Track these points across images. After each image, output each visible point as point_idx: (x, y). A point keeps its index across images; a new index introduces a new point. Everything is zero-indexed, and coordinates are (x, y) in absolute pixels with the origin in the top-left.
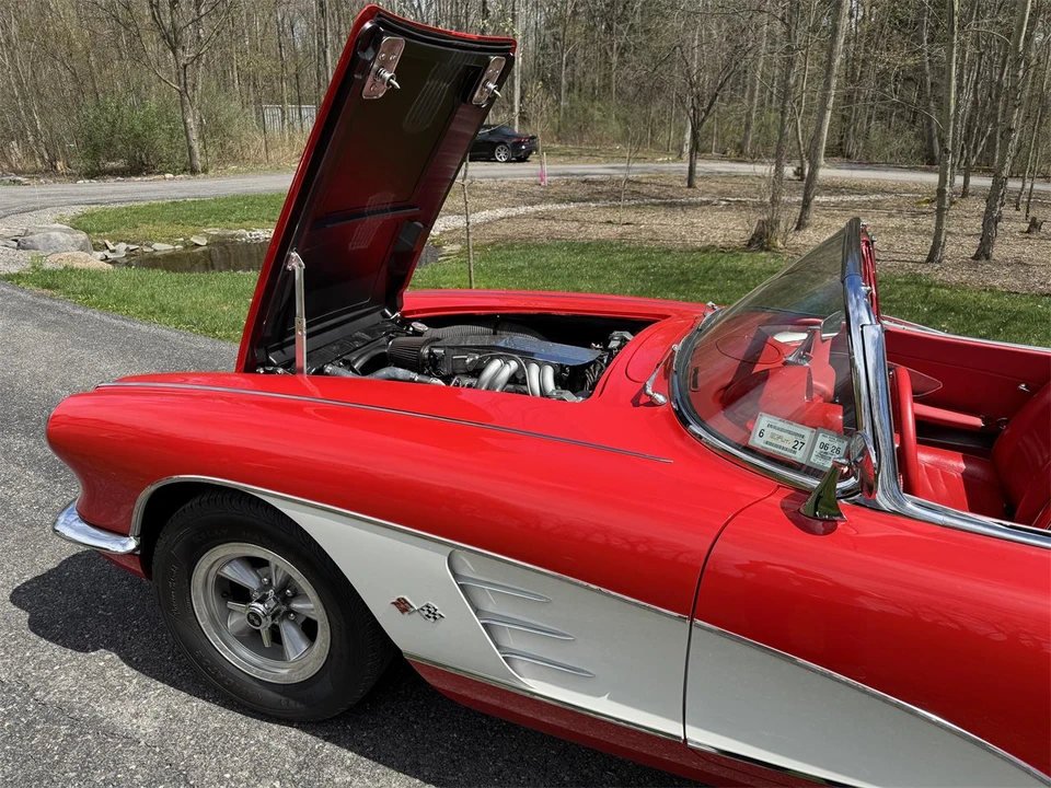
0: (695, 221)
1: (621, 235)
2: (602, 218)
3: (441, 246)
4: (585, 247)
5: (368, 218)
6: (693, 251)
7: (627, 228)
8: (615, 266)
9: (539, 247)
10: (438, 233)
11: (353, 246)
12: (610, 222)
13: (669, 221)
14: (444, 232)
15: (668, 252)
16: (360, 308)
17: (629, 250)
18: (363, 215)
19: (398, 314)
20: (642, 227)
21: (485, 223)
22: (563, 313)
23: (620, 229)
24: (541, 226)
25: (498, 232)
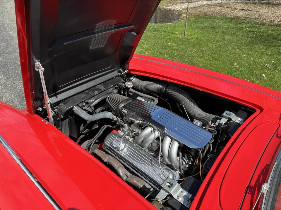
0: (277, 11)
1: (247, 16)
2: (241, 8)
3: (181, 14)
4: (232, 19)
5: (97, 35)
6: (274, 25)
7: (250, 13)
8: (241, 29)
9: (215, 18)
10: (182, 9)
11: (92, 47)
12: (243, 9)
13: (266, 11)
14: (184, 9)
15: (263, 25)
16: (106, 70)
17: (248, 23)
18: (95, 33)
19: (126, 71)
20: (256, 12)
21: (198, 7)
22: (201, 90)
23: (247, 13)
24: (218, 9)
25: (202, 10)
